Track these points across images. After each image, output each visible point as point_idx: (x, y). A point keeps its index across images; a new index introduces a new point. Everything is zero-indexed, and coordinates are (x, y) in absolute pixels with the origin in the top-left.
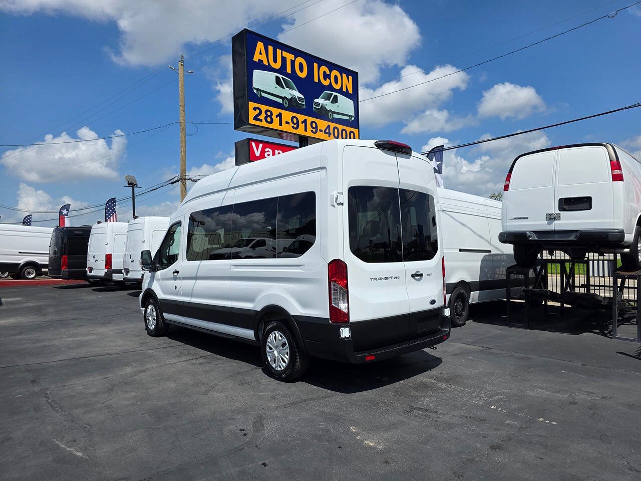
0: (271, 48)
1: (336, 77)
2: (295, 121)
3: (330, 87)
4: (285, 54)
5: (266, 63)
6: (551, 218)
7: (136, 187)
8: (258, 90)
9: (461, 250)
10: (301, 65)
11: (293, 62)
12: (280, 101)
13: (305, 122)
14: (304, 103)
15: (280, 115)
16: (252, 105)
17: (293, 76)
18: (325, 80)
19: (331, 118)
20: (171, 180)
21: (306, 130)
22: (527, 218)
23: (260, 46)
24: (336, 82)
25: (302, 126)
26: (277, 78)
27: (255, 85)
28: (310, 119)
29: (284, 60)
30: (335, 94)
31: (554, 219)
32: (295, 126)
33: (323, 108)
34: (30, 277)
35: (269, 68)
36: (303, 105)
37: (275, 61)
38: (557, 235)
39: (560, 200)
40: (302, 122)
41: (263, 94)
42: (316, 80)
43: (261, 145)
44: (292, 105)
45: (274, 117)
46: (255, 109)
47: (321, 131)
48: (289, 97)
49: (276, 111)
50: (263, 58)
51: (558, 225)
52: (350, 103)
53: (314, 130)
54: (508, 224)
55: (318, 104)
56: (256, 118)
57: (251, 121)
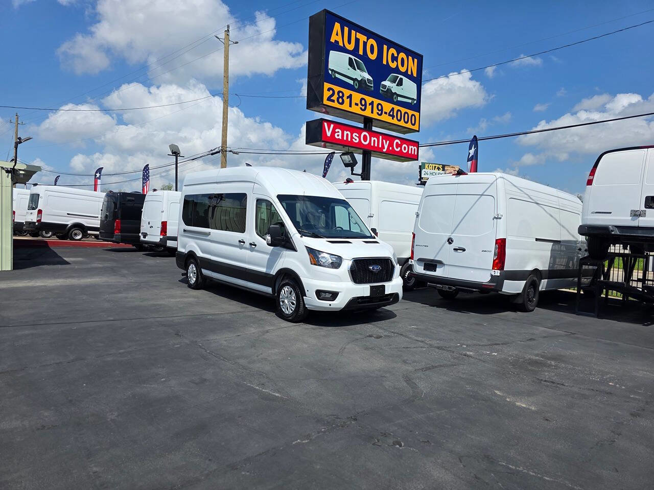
0: (346, 29)
1: (403, 59)
2: (363, 102)
3: (396, 70)
4: (359, 36)
5: (341, 44)
6: (636, 214)
7: (179, 156)
8: (332, 70)
9: (537, 240)
10: (372, 46)
11: (365, 44)
12: (351, 82)
13: (372, 104)
14: (372, 85)
15: (350, 97)
16: (327, 86)
17: (364, 58)
18: (393, 62)
19: (395, 100)
20: (211, 150)
21: (372, 112)
22: (610, 213)
23: (337, 26)
24: (403, 65)
25: (369, 108)
26: (350, 59)
27: (331, 66)
28: (376, 101)
29: (357, 40)
30: (400, 76)
31: (640, 215)
32: (363, 108)
33: (389, 90)
34: (76, 238)
35: (343, 50)
36: (371, 87)
37: (349, 42)
38: (640, 231)
39: (647, 198)
40: (370, 104)
41: (337, 76)
42: (385, 62)
43: (332, 126)
44: (361, 87)
45: (345, 98)
46: (329, 89)
47: (386, 113)
48: (359, 79)
49: (347, 92)
50: (339, 39)
51: (642, 222)
52: (414, 86)
53: (380, 112)
54: (589, 217)
55: (385, 86)
56: (329, 99)
57: (326, 102)
